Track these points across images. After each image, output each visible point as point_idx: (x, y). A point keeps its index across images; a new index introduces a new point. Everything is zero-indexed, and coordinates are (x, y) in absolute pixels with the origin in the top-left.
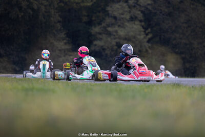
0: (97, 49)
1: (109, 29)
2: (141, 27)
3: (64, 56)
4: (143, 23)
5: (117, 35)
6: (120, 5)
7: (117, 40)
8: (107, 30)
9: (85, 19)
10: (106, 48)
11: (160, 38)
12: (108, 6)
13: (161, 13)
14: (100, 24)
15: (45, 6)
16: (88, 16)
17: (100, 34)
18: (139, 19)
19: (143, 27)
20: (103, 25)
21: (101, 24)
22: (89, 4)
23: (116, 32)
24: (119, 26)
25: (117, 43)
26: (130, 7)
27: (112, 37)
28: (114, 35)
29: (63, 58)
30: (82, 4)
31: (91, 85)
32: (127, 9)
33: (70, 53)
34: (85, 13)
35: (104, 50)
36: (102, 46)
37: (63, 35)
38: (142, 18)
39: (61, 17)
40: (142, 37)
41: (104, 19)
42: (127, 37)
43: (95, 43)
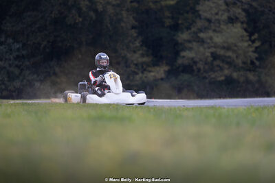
0: (186, 62)
1: (202, 35)
2: (243, 31)
3: (142, 73)
4: (245, 26)
5: (212, 42)
6: (214, 3)
7: (213, 50)
8: (199, 37)
9: (168, 22)
10: (198, 60)
11: (271, 45)
12: (198, 4)
13: (270, 11)
14: (188, 28)
15: (113, 5)
16: (173, 18)
17: (189, 41)
18: (242, 20)
19: (246, 30)
20: (193, 29)
21: (190, 29)
22: (172, 3)
23: (211, 38)
24: (214, 31)
25: (212, 53)
26: (227, 4)
27: (206, 46)
28: (209, 43)
29: (140, 75)
30: (163, 3)
31: (180, 110)
32: (224, 7)
33: (150, 69)
34: (167, 14)
35: (195, 63)
36: (192, 59)
37: (137, 44)
38: (245, 19)
39: (136, 21)
40: (246, 44)
41: (194, 22)
42: (226, 45)
43: (183, 54)
